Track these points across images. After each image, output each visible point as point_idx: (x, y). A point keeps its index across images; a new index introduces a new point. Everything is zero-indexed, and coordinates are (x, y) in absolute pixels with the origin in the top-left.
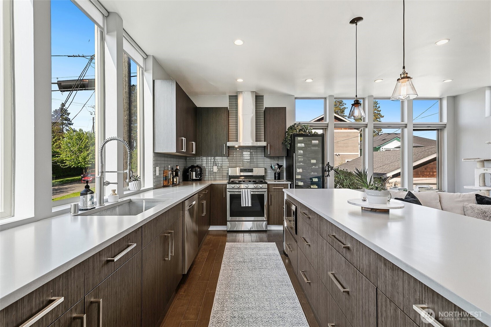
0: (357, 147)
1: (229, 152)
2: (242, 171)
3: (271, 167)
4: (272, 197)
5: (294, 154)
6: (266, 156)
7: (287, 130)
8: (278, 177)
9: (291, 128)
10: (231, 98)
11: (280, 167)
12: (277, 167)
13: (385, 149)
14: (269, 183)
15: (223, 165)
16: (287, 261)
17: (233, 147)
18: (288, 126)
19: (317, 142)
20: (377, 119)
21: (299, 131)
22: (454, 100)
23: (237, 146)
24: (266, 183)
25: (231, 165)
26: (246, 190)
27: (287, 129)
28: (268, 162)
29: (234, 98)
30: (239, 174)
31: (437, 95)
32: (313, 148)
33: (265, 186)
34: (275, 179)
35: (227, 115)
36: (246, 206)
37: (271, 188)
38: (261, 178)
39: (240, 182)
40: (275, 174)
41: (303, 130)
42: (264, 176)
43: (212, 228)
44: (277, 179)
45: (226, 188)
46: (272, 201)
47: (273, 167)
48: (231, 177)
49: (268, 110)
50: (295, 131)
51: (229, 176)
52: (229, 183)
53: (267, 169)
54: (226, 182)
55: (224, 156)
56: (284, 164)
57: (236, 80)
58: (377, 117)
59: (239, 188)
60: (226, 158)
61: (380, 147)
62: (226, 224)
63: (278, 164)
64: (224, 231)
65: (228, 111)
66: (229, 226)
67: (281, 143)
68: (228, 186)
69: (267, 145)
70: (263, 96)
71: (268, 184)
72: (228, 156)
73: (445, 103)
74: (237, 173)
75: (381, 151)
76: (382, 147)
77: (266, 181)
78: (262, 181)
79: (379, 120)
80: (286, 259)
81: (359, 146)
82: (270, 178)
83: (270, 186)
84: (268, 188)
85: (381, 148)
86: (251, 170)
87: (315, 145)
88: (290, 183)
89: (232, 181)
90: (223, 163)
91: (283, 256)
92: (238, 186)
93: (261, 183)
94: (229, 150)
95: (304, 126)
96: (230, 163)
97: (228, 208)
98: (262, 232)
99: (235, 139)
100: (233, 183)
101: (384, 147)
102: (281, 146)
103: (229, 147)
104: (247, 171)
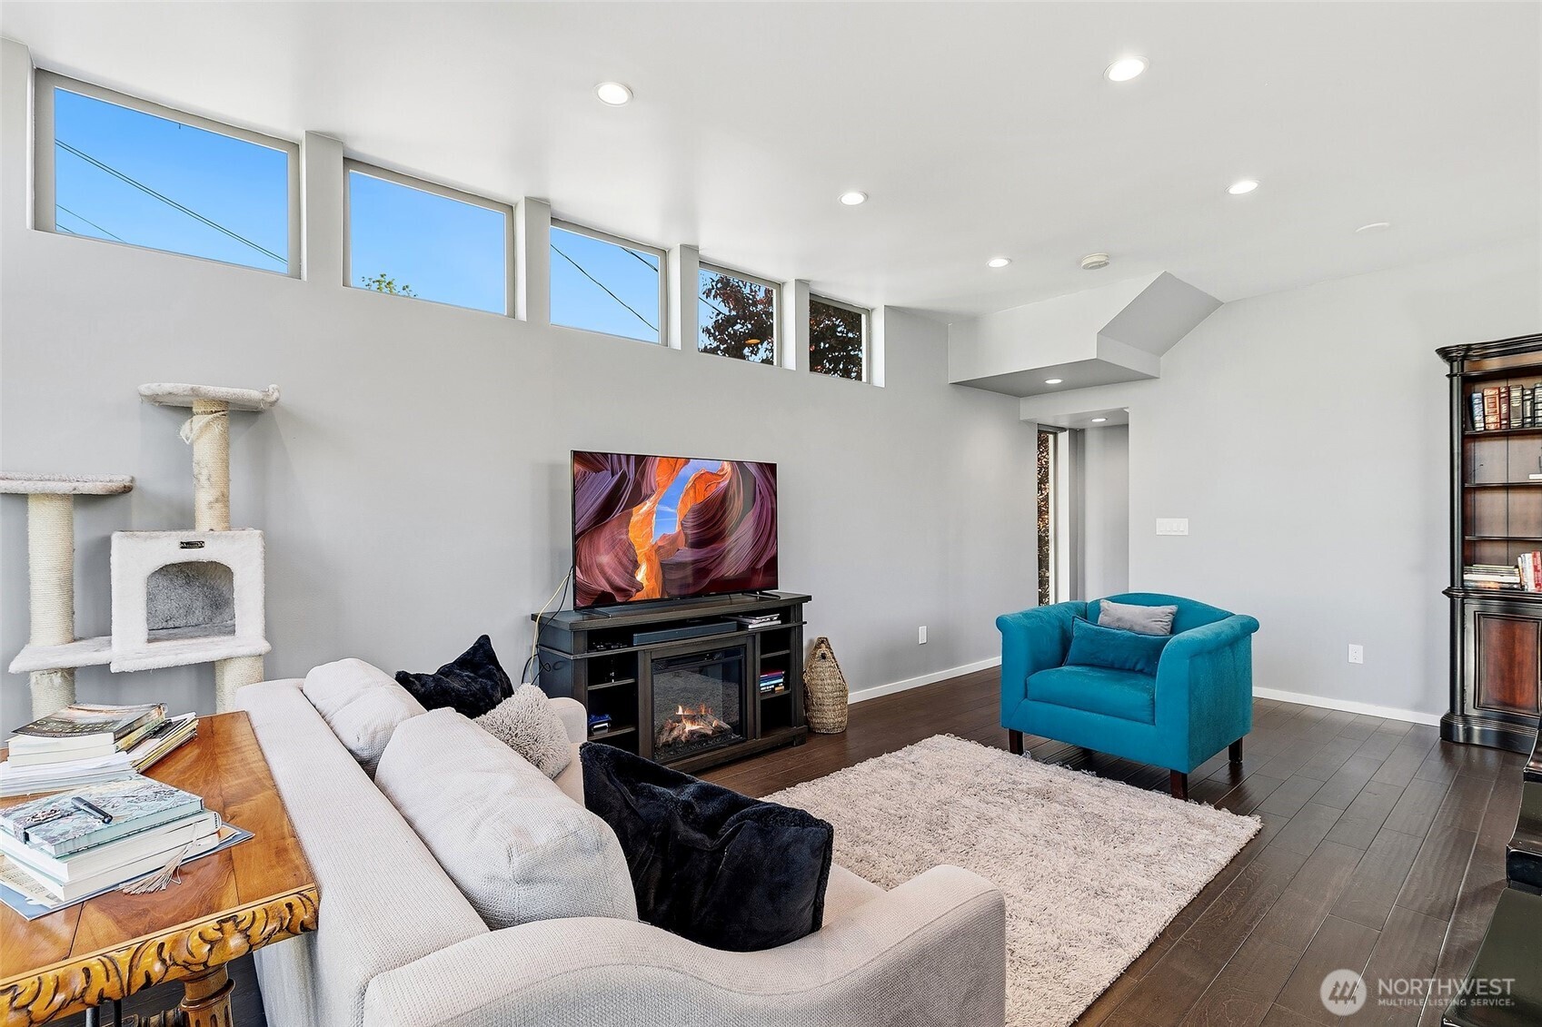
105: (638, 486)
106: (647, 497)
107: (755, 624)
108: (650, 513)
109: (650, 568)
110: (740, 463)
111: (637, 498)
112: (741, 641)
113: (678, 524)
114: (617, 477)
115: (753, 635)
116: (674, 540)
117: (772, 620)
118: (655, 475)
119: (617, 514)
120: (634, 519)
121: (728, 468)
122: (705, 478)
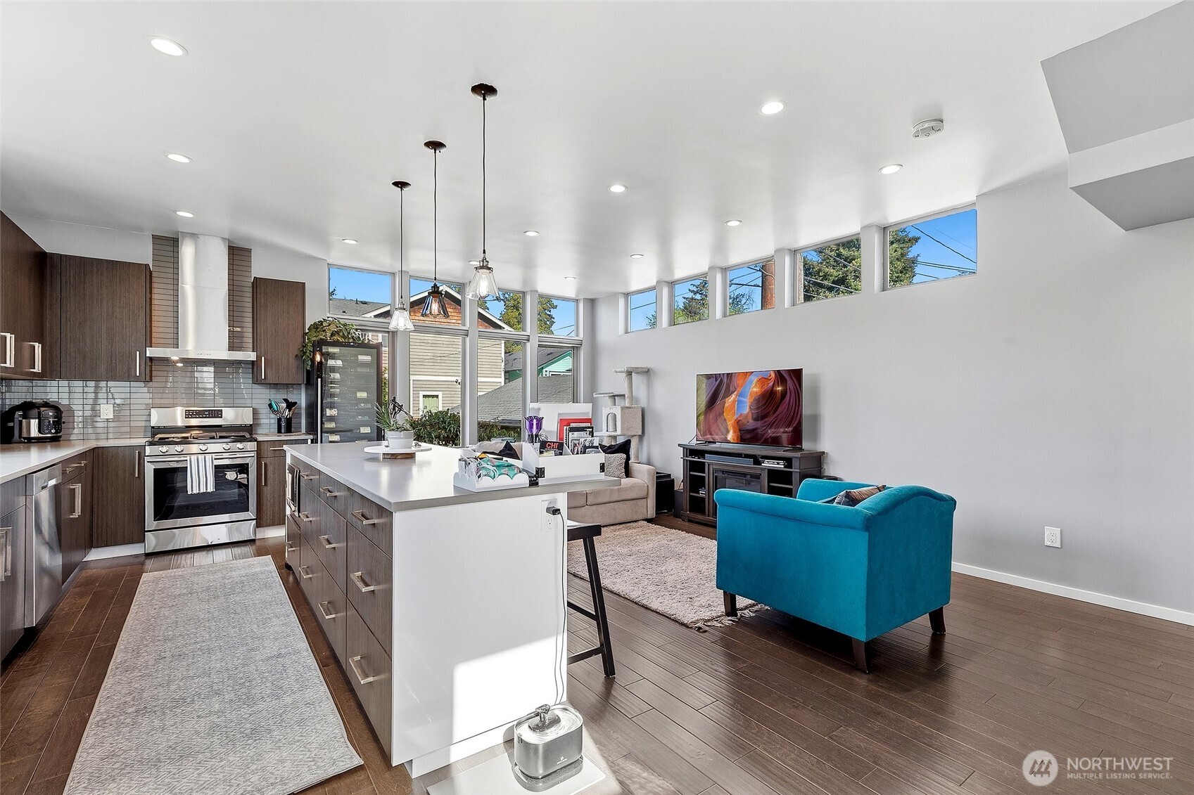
0: (499, 367)
1: (151, 371)
2: (189, 415)
3: (270, 406)
4: (270, 469)
5: (319, 380)
6: (257, 381)
7: (307, 331)
8: (287, 426)
9: (317, 327)
10: (158, 241)
11: (290, 405)
12: (284, 405)
13: (551, 373)
14: (260, 439)
15: (133, 401)
16: (291, 578)
17: (166, 361)
18: (308, 324)
19: (368, 358)
20: (545, 309)
21: (332, 335)
22: (592, 303)
23: (175, 358)
24: (256, 440)
25: (157, 401)
26: (201, 457)
27: (307, 327)
28: (262, 396)
29: (168, 244)
30: (183, 421)
31: (572, 295)
32: (359, 370)
33: (252, 446)
34: (279, 431)
35: (148, 281)
36: (202, 491)
37: (266, 449)
38: (243, 431)
39: (185, 441)
40: (279, 420)
41: (341, 334)
42: (251, 425)
43: (96, 555)
44: (283, 431)
45: (141, 456)
46: (268, 477)
47: (275, 407)
48: (155, 430)
49: (259, 284)
50: (324, 334)
51: (153, 427)
52: (152, 444)
53: (261, 411)
54: (142, 441)
55: (137, 379)
56: (302, 399)
57: (175, 212)
58: (545, 305)
59: (180, 454)
60: (142, 384)
61: (542, 368)
62: (143, 541)
63: (286, 400)
64: (137, 556)
65: (151, 272)
66: (152, 542)
67: (294, 356)
68: (148, 450)
69: (259, 358)
70: (249, 251)
71: (259, 443)
72: (148, 379)
73: (581, 305)
74: (175, 420)
75: (544, 376)
76: (546, 369)
77: (254, 436)
78: (244, 436)
79: (548, 313)
80: (288, 575)
81: (503, 364)
82: (266, 431)
83: (264, 447)
84: (259, 451)
85: (544, 370)
86: (218, 414)
87: (364, 365)
88: (311, 437)
89: (160, 439)
90: (133, 396)
91: (284, 571)
92: (179, 448)
93: (241, 439)
94: (151, 366)
95: (345, 325)
96: (156, 396)
97: (149, 502)
98: (243, 544)
99: (171, 341)
100: (163, 442)
101: (548, 369)
102: (293, 363)
103: (151, 359)
104: (206, 415)
105: (728, 386)
106: (733, 392)
107: (767, 464)
108: (734, 402)
109: (735, 432)
110: (779, 371)
111: (728, 393)
112: (759, 472)
113: (748, 407)
114: (718, 381)
115: (763, 469)
116: (746, 416)
117: (778, 464)
118: (736, 381)
119: (718, 402)
120: (726, 405)
121: (773, 375)
122: (763, 380)
